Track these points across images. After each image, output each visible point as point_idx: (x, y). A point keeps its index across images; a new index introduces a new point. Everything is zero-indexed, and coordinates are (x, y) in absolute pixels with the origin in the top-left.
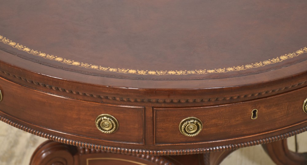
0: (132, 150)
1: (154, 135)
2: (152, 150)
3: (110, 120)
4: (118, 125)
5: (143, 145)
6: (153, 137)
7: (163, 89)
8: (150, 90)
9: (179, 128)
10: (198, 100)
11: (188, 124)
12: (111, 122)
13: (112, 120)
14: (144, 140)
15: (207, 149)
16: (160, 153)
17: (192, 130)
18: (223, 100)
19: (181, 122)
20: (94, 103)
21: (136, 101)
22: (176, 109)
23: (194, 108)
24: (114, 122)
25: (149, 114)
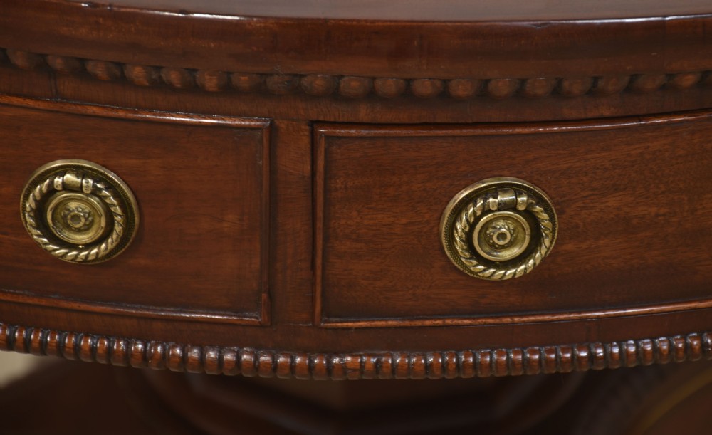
0: (202, 354)
1: (319, 272)
2: (303, 352)
3: (95, 192)
4: (137, 220)
5: (261, 326)
6: (313, 284)
7: (366, 21)
8: (300, 23)
9: (439, 234)
10: (539, 85)
11: (486, 211)
12: (102, 199)
13: (105, 192)
14: (264, 296)
15: (581, 349)
16: (344, 368)
17: (503, 248)
18: (663, 87)
19: (452, 205)
20: (16, 101)
21: (228, 89)
22: (425, 133)
23: (518, 130)
24: (115, 202)
25: (294, 160)
